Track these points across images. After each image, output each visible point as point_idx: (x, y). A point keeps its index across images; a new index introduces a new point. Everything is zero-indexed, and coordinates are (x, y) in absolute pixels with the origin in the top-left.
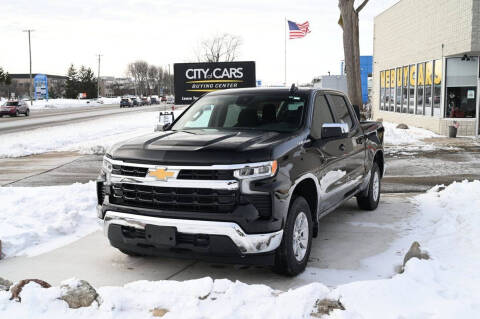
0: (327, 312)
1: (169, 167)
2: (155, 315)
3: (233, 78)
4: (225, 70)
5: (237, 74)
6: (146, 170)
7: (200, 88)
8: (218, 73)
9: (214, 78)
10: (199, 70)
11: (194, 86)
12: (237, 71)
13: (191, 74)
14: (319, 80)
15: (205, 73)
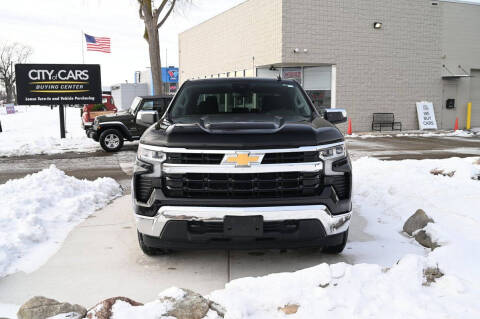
0: (433, 280)
1: (252, 151)
2: (287, 313)
3: (79, 80)
4: (71, 72)
5: (82, 76)
6: (222, 156)
7: (44, 89)
8: (63, 75)
9: (58, 80)
10: (43, 71)
11: (38, 87)
12: (82, 73)
13: (34, 75)
14: (118, 88)
15: (50, 75)
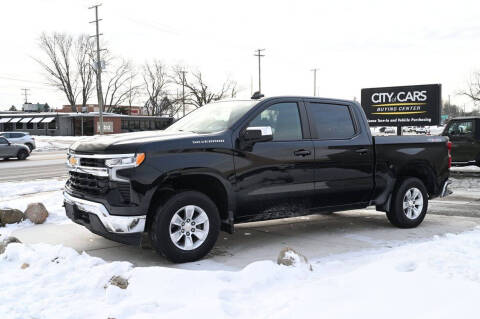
3: (417, 101)
4: (409, 93)
5: (420, 97)
7: (387, 111)
8: (402, 97)
9: (397, 102)
10: (384, 94)
12: (420, 94)
13: (376, 98)
15: (390, 97)
